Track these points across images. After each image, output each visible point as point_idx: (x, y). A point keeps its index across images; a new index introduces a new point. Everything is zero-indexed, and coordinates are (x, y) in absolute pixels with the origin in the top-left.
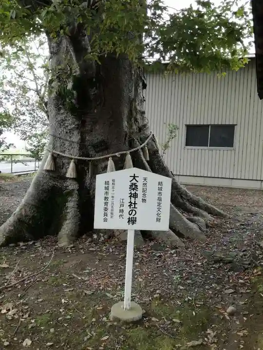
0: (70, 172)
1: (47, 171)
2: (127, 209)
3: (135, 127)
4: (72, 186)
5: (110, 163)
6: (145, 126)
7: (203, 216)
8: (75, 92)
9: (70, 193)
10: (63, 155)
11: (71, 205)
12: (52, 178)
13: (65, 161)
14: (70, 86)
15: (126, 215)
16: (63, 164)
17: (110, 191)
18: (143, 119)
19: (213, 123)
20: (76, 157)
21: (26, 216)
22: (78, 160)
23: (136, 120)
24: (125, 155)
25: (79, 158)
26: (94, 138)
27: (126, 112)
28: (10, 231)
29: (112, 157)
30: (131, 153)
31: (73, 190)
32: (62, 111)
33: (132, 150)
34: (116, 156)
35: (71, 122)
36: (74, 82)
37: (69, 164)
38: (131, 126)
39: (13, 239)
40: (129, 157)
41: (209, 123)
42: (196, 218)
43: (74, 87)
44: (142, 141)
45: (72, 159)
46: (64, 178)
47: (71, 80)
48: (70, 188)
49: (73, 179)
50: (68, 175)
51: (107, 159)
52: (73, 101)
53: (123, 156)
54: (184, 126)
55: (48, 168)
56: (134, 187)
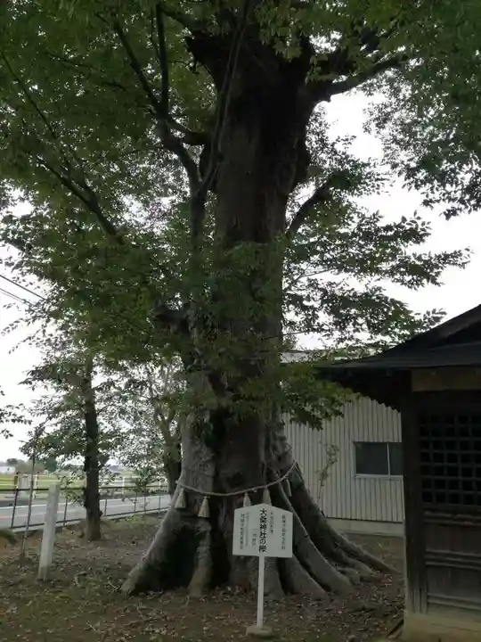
0: (203, 511)
1: (178, 509)
2: (258, 539)
3: (274, 457)
4: (205, 527)
5: (246, 499)
6: (285, 454)
7: (359, 569)
8: (212, 425)
9: (202, 536)
10: (196, 490)
11: (203, 549)
12: (183, 518)
13: (198, 498)
14: (207, 419)
15: (258, 545)
16: (196, 501)
17: (245, 523)
18: (284, 446)
19: (391, 441)
20: (209, 493)
21: (156, 561)
22: (212, 496)
23: (275, 448)
24: (263, 489)
25: (213, 494)
26: (229, 471)
27: (262, 441)
28: (140, 577)
29: (249, 492)
30: (269, 488)
31: (206, 532)
32: (197, 443)
33: (271, 484)
34: (252, 492)
35: (206, 454)
36: (211, 415)
37: (201, 501)
38: (268, 456)
39: (142, 588)
40: (267, 494)
41: (386, 441)
42: (347, 569)
43: (211, 420)
44: (283, 472)
45: (204, 495)
46: (195, 517)
47: (208, 412)
48: (203, 529)
49: (206, 519)
50: (200, 515)
51: (243, 495)
52: (210, 433)
53: (261, 492)
54: (352, 445)
55: (181, 506)
56: (263, 520)
